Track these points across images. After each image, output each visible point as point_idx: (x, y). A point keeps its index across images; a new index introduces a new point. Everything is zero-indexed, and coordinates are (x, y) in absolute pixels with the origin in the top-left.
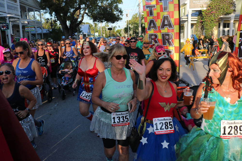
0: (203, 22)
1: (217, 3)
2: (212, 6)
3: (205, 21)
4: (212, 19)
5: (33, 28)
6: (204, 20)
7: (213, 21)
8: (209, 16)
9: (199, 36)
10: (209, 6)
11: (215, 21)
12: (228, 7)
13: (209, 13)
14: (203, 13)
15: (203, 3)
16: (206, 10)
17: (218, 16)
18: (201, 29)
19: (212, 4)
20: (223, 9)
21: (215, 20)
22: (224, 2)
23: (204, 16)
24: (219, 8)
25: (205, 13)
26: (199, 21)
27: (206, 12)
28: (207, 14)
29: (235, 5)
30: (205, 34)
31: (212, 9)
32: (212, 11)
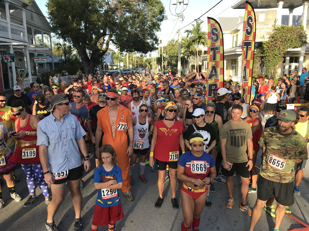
0: (263, 57)
1: (283, 33)
2: (277, 37)
3: (267, 56)
4: (276, 54)
5: (46, 60)
6: (265, 55)
7: (277, 56)
8: (272, 50)
9: (258, 75)
10: (273, 37)
11: (280, 56)
12: (298, 39)
13: (273, 46)
14: (265, 46)
15: (264, 33)
16: (269, 42)
17: (283, 50)
18: (260, 65)
19: (276, 34)
20: (290, 41)
21: (280, 54)
22: (292, 31)
23: (265, 49)
24: (285, 39)
25: (267, 45)
26: (259, 55)
27: (269, 45)
28: (270, 47)
29: (306, 35)
30: (266, 72)
31: (277, 40)
32: (276, 43)
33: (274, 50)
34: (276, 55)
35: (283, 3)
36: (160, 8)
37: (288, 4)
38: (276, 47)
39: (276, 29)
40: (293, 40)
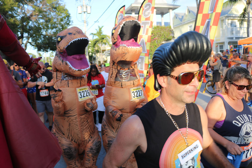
1: (158, 31)
2: (154, 33)
10: (152, 33)
12: (168, 34)
13: (153, 39)
17: (160, 42)
19: (154, 31)
20: (164, 36)
21: (158, 45)
29: (174, 32)
31: (155, 36)
32: (155, 38)
33: (154, 42)
34: (156, 46)
35: (156, 10)
36: (67, 14)
37: (159, 12)
38: (155, 40)
39: (153, 28)
40: (166, 36)
